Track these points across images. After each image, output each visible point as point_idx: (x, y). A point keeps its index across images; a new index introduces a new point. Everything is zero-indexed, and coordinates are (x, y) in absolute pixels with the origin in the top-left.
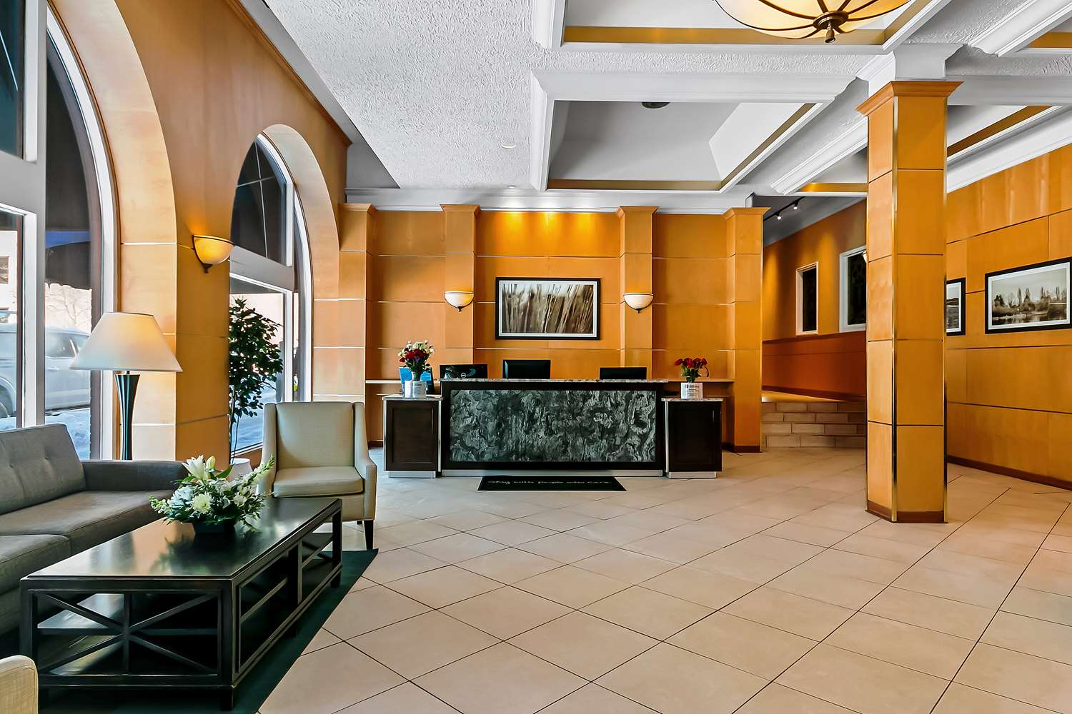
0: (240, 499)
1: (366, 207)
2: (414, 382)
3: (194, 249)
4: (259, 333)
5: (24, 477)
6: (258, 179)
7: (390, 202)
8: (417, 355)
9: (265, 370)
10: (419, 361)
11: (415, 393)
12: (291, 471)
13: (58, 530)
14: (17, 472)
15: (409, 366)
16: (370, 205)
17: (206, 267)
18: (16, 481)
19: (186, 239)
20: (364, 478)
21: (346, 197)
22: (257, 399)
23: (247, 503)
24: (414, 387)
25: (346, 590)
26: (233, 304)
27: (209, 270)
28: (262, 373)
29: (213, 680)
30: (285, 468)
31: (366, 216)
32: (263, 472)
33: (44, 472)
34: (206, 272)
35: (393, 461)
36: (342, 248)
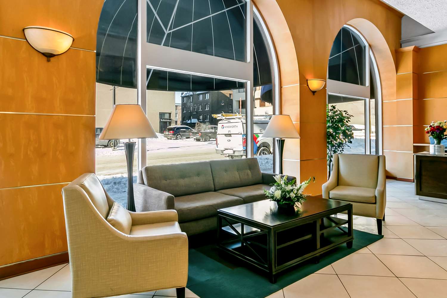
0: (292, 195)
1: (411, 48)
2: (436, 146)
3: (308, 85)
4: (341, 120)
5: (241, 176)
6: (353, 46)
7: (427, 42)
8: (437, 129)
9: (346, 138)
10: (439, 133)
11: (437, 152)
12: (344, 187)
13: (241, 196)
14: (239, 174)
15: (433, 136)
16: (414, 46)
17: (314, 92)
18: (238, 177)
19: (303, 81)
20: (376, 195)
21: (401, 45)
22: (342, 151)
23: (295, 197)
24: (436, 148)
25: (354, 251)
26: (330, 108)
27: (315, 94)
28: (344, 139)
29: (265, 268)
30: (341, 185)
31: (412, 53)
32: (305, 185)
33: (248, 175)
34: (314, 95)
35: (421, 190)
36: (398, 73)
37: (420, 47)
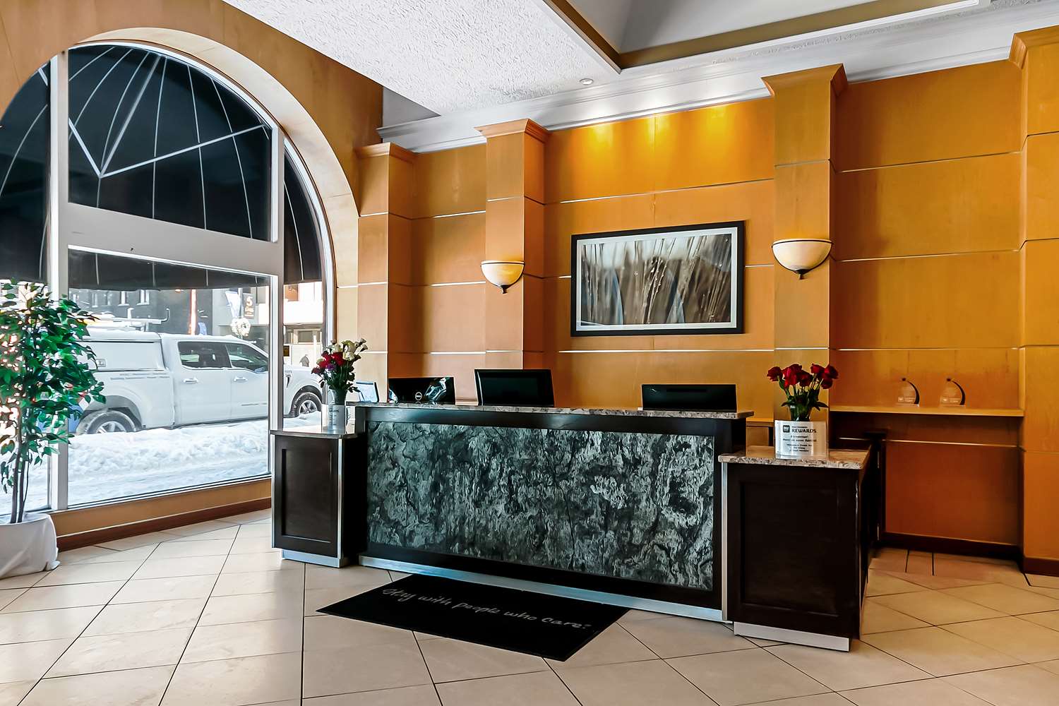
1: (385, 147)
8: (331, 362)
16: (393, 144)
21: (381, 141)
35: (284, 533)
36: (362, 213)
37: (415, 151)
